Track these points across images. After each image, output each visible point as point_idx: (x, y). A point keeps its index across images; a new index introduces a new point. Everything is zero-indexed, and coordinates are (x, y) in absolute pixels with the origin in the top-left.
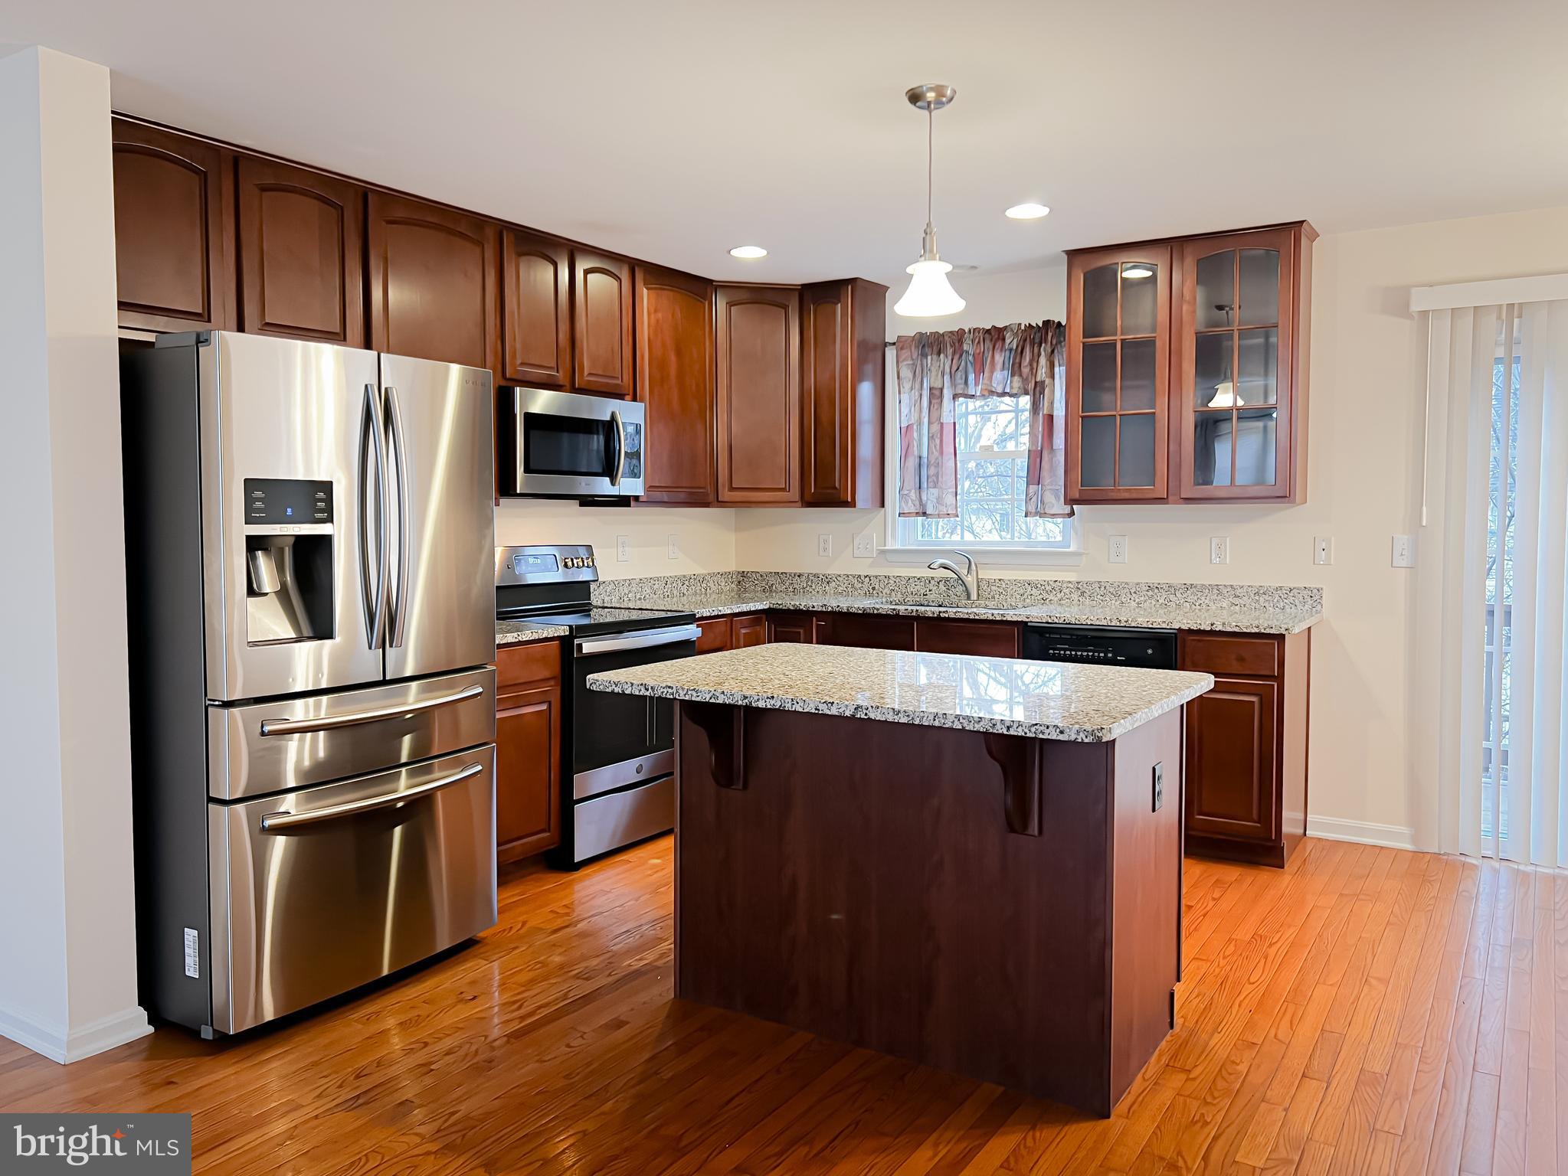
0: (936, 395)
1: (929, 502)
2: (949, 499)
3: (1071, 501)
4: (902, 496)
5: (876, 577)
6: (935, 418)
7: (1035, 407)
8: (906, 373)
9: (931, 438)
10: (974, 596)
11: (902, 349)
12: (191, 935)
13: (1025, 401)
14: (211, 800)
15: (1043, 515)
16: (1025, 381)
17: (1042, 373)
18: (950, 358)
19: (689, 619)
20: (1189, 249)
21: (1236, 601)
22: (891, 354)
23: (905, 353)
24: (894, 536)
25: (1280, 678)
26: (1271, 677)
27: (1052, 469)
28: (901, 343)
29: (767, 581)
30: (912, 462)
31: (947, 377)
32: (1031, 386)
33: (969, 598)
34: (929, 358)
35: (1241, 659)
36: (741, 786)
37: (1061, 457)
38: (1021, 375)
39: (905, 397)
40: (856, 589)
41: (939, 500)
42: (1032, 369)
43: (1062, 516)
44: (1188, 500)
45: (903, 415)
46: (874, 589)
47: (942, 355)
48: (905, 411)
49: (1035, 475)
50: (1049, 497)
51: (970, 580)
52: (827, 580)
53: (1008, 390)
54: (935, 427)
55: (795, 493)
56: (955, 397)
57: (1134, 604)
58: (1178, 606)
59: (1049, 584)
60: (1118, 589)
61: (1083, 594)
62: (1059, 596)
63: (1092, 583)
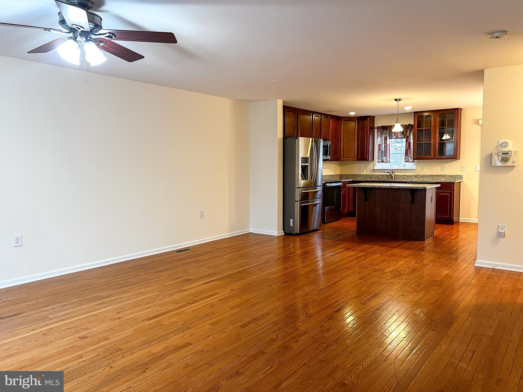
0: (386, 139)
1: (384, 160)
2: (388, 159)
3: (414, 159)
4: (378, 159)
5: (372, 175)
6: (386, 143)
7: (407, 141)
8: (379, 134)
9: (385, 147)
10: (394, 178)
11: (378, 129)
12: (291, 220)
13: (405, 140)
14: (296, 201)
15: (408, 162)
16: (404, 136)
17: (408, 134)
18: (389, 131)
19: (341, 182)
20: (438, 112)
21: (446, 178)
22: (376, 130)
23: (379, 130)
24: (376, 166)
25: (453, 190)
26: (452, 190)
27: (410, 153)
28: (378, 128)
29: (347, 176)
30: (380, 152)
31: (388, 135)
32: (406, 137)
33: (392, 178)
34: (384, 131)
35: (446, 187)
36: (368, 201)
37: (412, 150)
38: (404, 135)
39: (379, 139)
40: (367, 178)
41: (386, 159)
42: (406, 133)
43: (412, 162)
44: (437, 159)
45: (379, 142)
46: (371, 177)
47: (387, 131)
48: (379, 141)
49: (406, 154)
50: (409, 158)
51: (393, 175)
52: (361, 175)
53: (401, 137)
54: (386, 145)
55: (356, 158)
56: (390, 139)
57: (426, 179)
58: (435, 179)
59: (409, 176)
60: (423, 176)
61: (416, 177)
62: (411, 178)
63: (418, 175)
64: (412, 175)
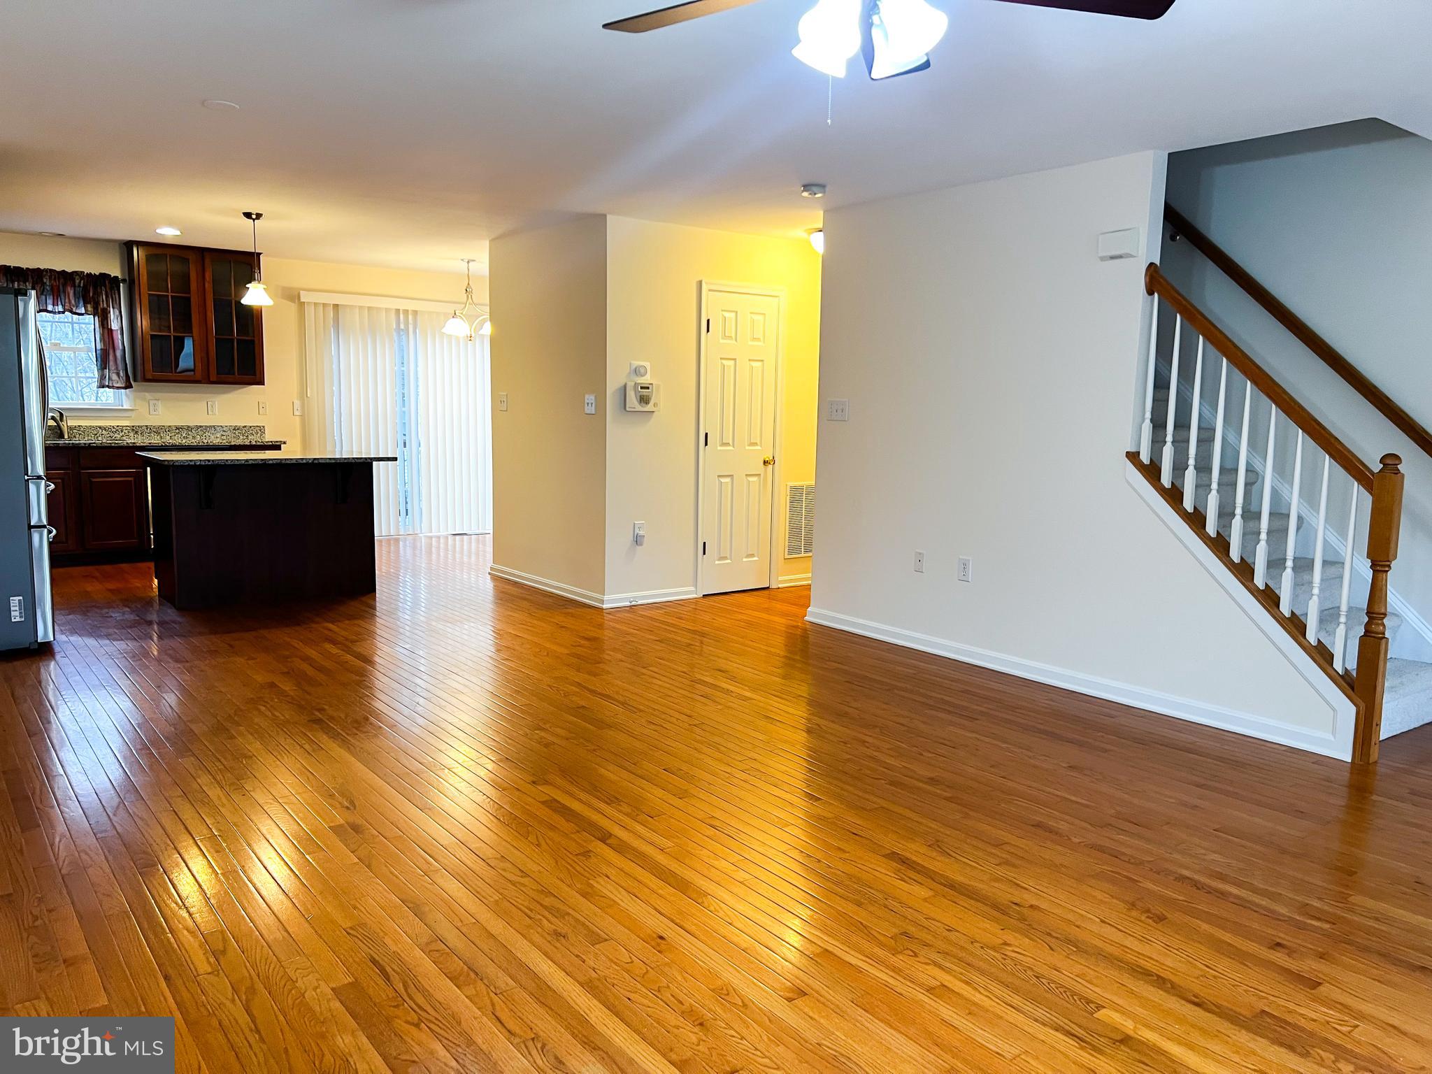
3: (128, 379)
7: (103, 324)
10: (66, 436)
12: (16, 600)
14: (31, 527)
15: (110, 387)
16: (93, 307)
17: (104, 303)
20: (207, 255)
27: (115, 361)
32: (98, 311)
33: (63, 437)
38: (89, 303)
42: (95, 300)
43: (125, 388)
44: (213, 382)
49: (105, 363)
50: (115, 377)
51: (63, 425)
57: (168, 438)
58: (194, 437)
59: (114, 428)
60: (158, 430)
61: (136, 432)
62: (121, 434)
63: (142, 427)
64: (123, 426)
